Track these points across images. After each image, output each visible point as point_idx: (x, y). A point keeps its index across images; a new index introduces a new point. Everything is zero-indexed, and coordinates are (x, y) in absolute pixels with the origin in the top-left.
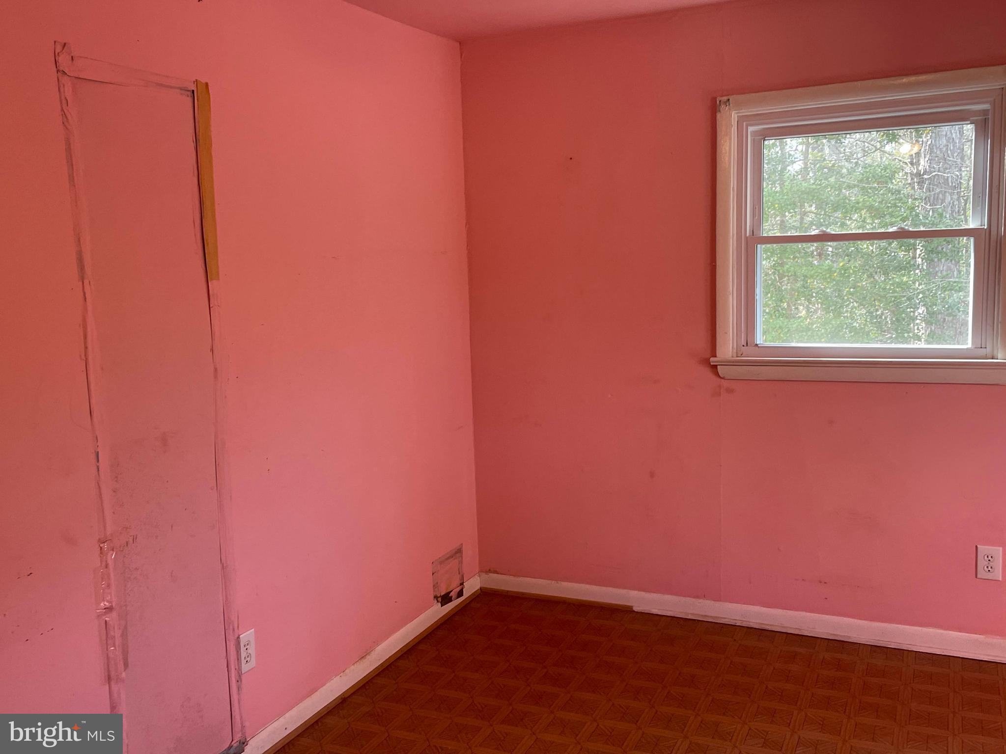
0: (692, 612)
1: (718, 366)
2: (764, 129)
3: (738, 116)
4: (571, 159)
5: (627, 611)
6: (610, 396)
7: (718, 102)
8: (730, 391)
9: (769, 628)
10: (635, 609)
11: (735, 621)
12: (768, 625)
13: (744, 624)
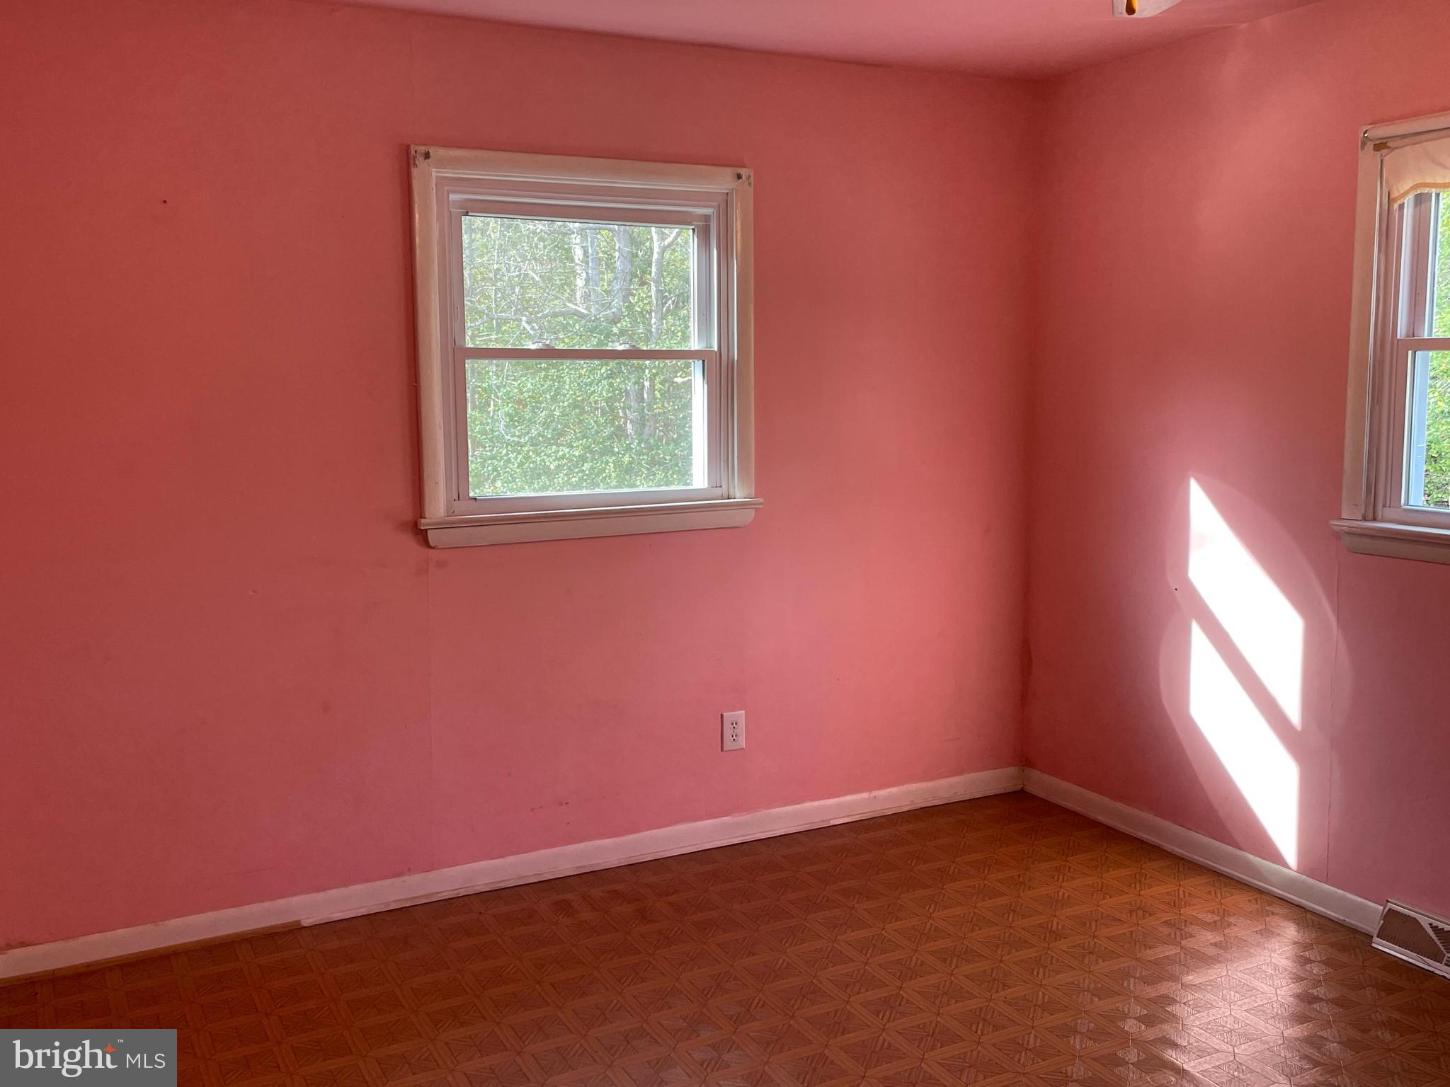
0: (393, 899)
1: (429, 531)
2: (467, 200)
3: (437, 177)
4: (165, 202)
5: (294, 930)
6: (251, 593)
7: (413, 152)
8: (440, 564)
9: (503, 885)
10: (305, 923)
11: (456, 892)
12: (500, 882)
13: (470, 892)
